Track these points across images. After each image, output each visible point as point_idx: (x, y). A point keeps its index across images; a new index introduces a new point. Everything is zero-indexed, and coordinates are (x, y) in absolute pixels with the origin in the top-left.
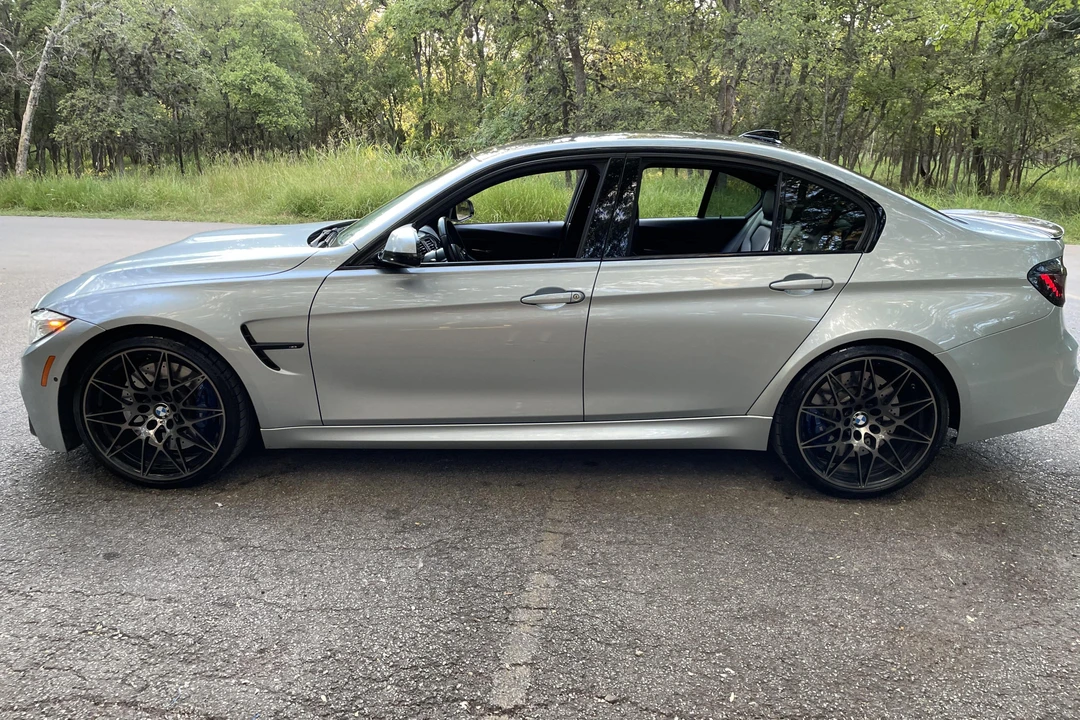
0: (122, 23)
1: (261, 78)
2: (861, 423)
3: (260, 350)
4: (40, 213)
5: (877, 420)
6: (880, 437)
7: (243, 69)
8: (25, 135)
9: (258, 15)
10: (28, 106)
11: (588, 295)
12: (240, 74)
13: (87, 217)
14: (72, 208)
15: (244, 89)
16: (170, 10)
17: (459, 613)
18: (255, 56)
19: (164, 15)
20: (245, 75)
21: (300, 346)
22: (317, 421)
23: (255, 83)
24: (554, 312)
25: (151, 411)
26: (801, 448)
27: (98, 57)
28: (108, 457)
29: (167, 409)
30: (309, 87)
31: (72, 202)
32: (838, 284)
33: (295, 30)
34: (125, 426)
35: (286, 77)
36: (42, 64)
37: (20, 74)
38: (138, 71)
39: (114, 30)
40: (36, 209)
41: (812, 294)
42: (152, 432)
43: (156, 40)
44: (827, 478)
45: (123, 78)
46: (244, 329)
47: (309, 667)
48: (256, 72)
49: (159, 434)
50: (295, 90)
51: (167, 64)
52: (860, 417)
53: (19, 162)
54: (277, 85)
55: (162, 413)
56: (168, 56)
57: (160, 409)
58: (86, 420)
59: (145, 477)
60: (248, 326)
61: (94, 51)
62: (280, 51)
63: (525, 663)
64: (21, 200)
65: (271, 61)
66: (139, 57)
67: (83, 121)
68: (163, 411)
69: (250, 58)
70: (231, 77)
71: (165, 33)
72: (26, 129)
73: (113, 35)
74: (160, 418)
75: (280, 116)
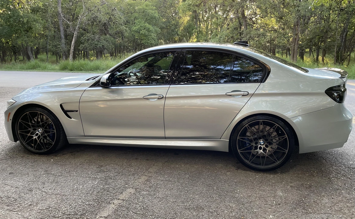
0: (100, 13)
1: (143, 28)
2: (262, 144)
3: (66, 112)
4: (72, 71)
5: (267, 143)
6: (268, 149)
7: (138, 26)
8: (72, 48)
9: (143, 8)
10: (73, 39)
11: (164, 96)
12: (137, 27)
13: (85, 73)
14: (81, 70)
15: (138, 32)
16: (115, 9)
17: (96, 199)
18: (142, 22)
19: (113, 10)
20: (139, 28)
21: (77, 111)
22: (83, 135)
23: (141, 30)
24: (154, 102)
25: (37, 130)
26: (239, 152)
27: (93, 24)
28: (24, 144)
29: (42, 130)
30: (159, 30)
31: (82, 68)
32: (251, 94)
33: (155, 13)
34: (29, 135)
35: (151, 28)
36: (77, 26)
37: (71, 29)
38: (105, 27)
39: (97, 15)
40: (71, 70)
41: (241, 97)
42: (37, 137)
43: (110, 18)
44: (249, 163)
45: (100, 30)
46: (61, 106)
47: (39, 211)
48: (142, 27)
49: (39, 138)
50: (154, 32)
51: (114, 25)
52: (262, 142)
53: (70, 56)
54: (148, 30)
55: (40, 131)
56: (114, 23)
57: (39, 130)
58: (18, 132)
59: (34, 151)
60: (62, 105)
61: (92, 22)
62: (151, 20)
63: (104, 217)
64: (67, 68)
65: (148, 23)
66: (105, 23)
67: (88, 44)
68: (40, 130)
69: (141, 22)
70: (134, 28)
71: (113, 16)
72: (73, 46)
73: (97, 17)
74: (40, 132)
75: (149, 40)
